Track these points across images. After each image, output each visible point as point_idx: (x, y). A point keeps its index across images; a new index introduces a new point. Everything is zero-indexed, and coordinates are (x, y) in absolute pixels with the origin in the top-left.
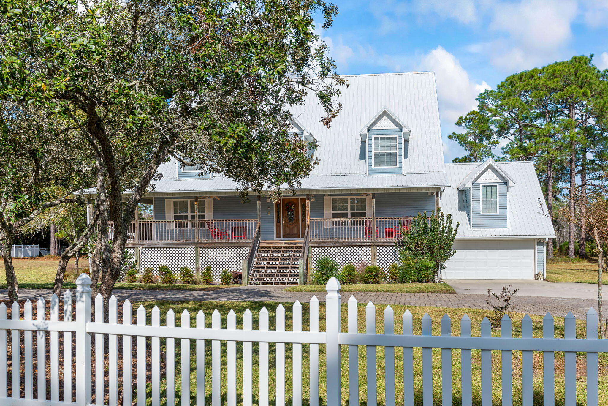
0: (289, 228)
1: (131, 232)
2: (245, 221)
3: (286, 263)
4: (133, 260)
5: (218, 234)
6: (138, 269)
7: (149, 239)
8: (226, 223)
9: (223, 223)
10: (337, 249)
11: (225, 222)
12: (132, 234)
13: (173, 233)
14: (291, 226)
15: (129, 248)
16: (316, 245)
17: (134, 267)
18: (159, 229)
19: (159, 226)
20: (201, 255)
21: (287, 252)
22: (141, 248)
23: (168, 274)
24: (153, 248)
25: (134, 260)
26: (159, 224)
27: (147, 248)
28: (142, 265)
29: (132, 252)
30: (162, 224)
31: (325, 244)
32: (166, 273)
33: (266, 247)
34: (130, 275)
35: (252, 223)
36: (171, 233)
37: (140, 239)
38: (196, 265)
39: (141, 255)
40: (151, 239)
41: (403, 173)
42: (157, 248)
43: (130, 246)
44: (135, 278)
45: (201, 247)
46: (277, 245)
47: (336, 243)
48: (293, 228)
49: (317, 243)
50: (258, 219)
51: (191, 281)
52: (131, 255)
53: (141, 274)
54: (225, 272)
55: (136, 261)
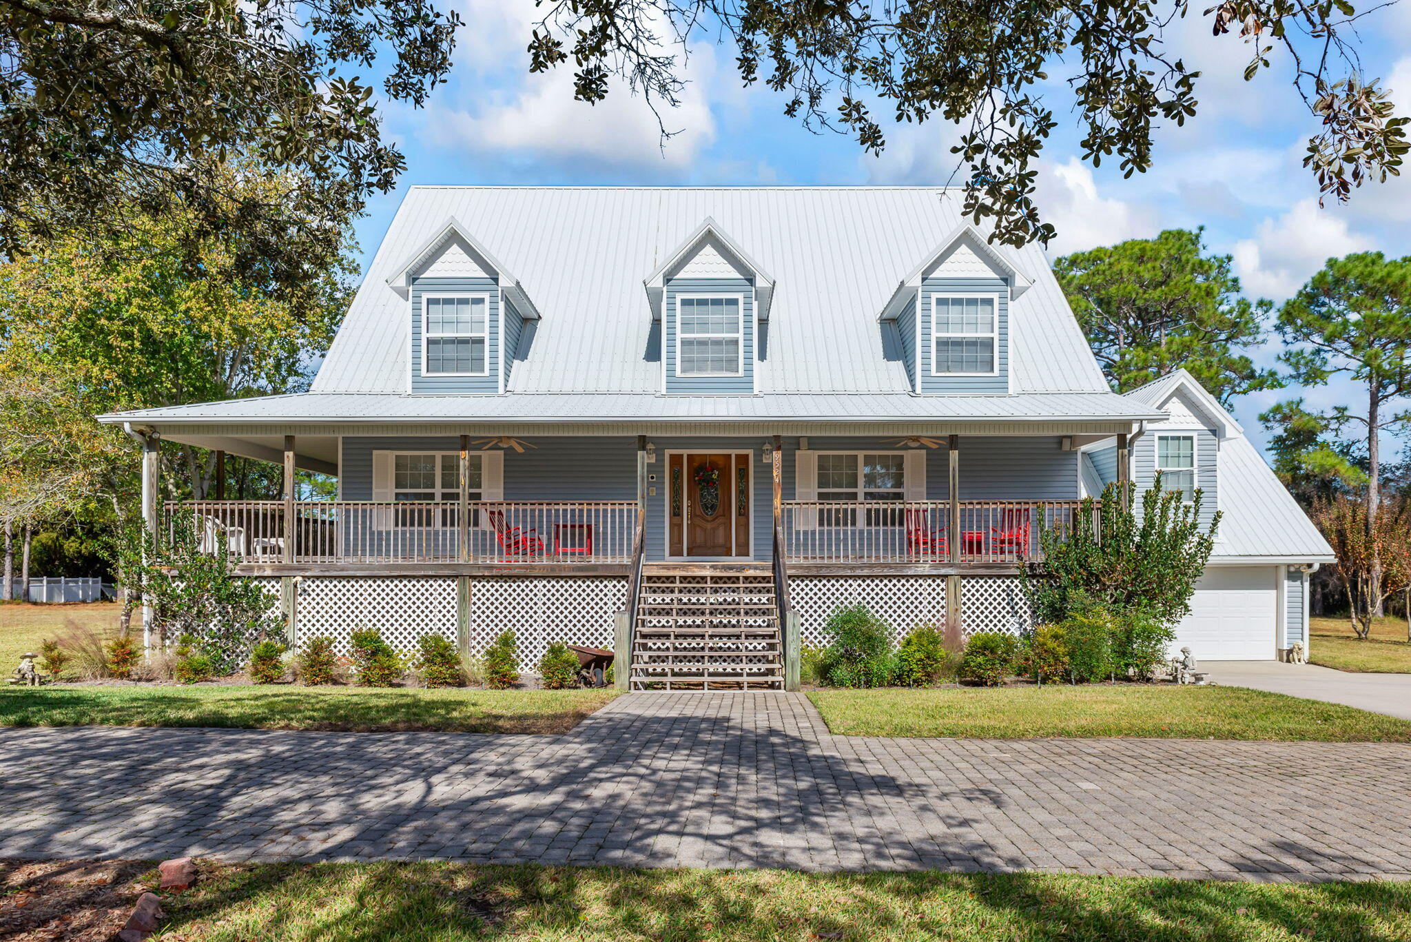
0: (704, 530)
1: (273, 535)
2: (601, 507)
3: (716, 621)
4: (275, 612)
5: (517, 543)
6: (290, 637)
7: (323, 553)
8: (549, 511)
9: (541, 511)
10: (855, 585)
11: (545, 507)
12: (273, 541)
13: (396, 539)
14: (709, 526)
15: (265, 578)
16: (799, 573)
17: (278, 631)
18: (356, 522)
19: (356, 517)
20: (474, 599)
21: (716, 591)
22: (299, 579)
23: (380, 657)
24: (335, 577)
25: (278, 613)
26: (356, 511)
27: (318, 578)
28: (300, 625)
29: (273, 591)
30: (364, 511)
31: (823, 572)
32: (374, 653)
33: (659, 578)
34: (259, 657)
35: (621, 511)
36: (388, 540)
37: (299, 553)
38: (461, 628)
39: (300, 599)
40: (331, 553)
41: (1011, 391)
42: (348, 578)
43: (268, 573)
44: (275, 667)
45: (474, 577)
46: (690, 574)
47: (852, 568)
48: (714, 529)
49: (801, 567)
50: (639, 501)
51: (452, 676)
52: (271, 599)
53: (299, 651)
54: (555, 651)
55: (285, 616)
